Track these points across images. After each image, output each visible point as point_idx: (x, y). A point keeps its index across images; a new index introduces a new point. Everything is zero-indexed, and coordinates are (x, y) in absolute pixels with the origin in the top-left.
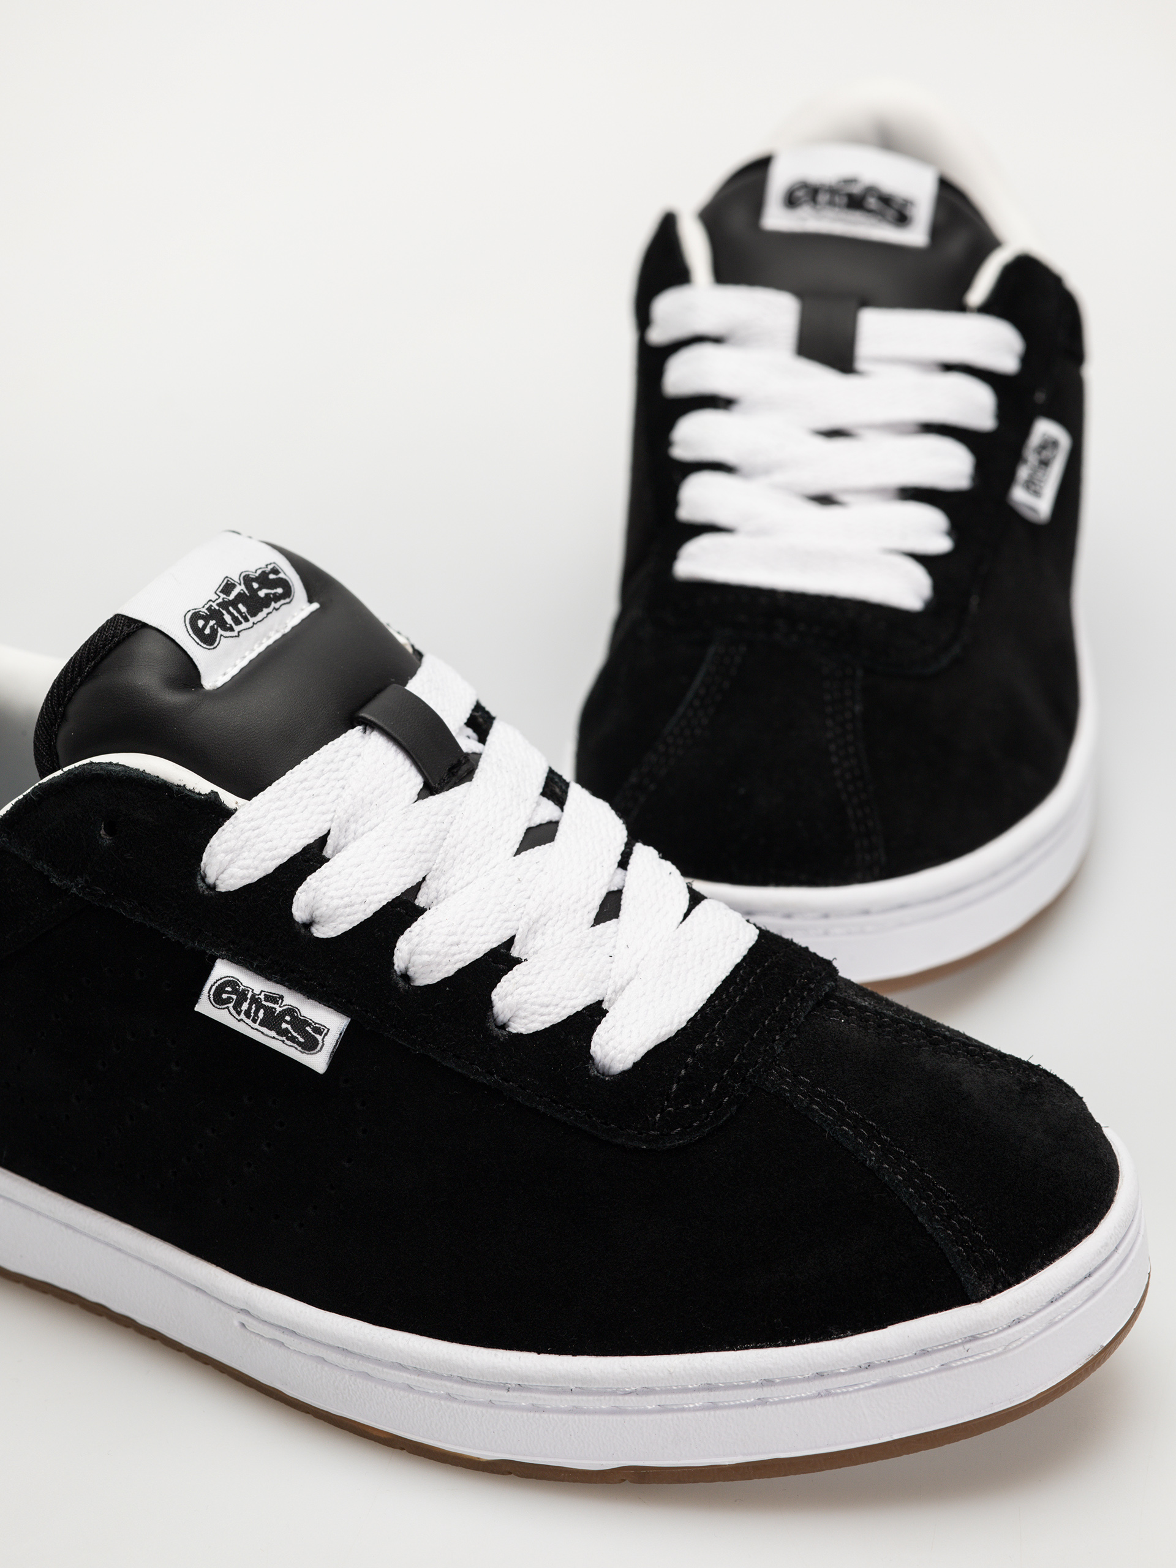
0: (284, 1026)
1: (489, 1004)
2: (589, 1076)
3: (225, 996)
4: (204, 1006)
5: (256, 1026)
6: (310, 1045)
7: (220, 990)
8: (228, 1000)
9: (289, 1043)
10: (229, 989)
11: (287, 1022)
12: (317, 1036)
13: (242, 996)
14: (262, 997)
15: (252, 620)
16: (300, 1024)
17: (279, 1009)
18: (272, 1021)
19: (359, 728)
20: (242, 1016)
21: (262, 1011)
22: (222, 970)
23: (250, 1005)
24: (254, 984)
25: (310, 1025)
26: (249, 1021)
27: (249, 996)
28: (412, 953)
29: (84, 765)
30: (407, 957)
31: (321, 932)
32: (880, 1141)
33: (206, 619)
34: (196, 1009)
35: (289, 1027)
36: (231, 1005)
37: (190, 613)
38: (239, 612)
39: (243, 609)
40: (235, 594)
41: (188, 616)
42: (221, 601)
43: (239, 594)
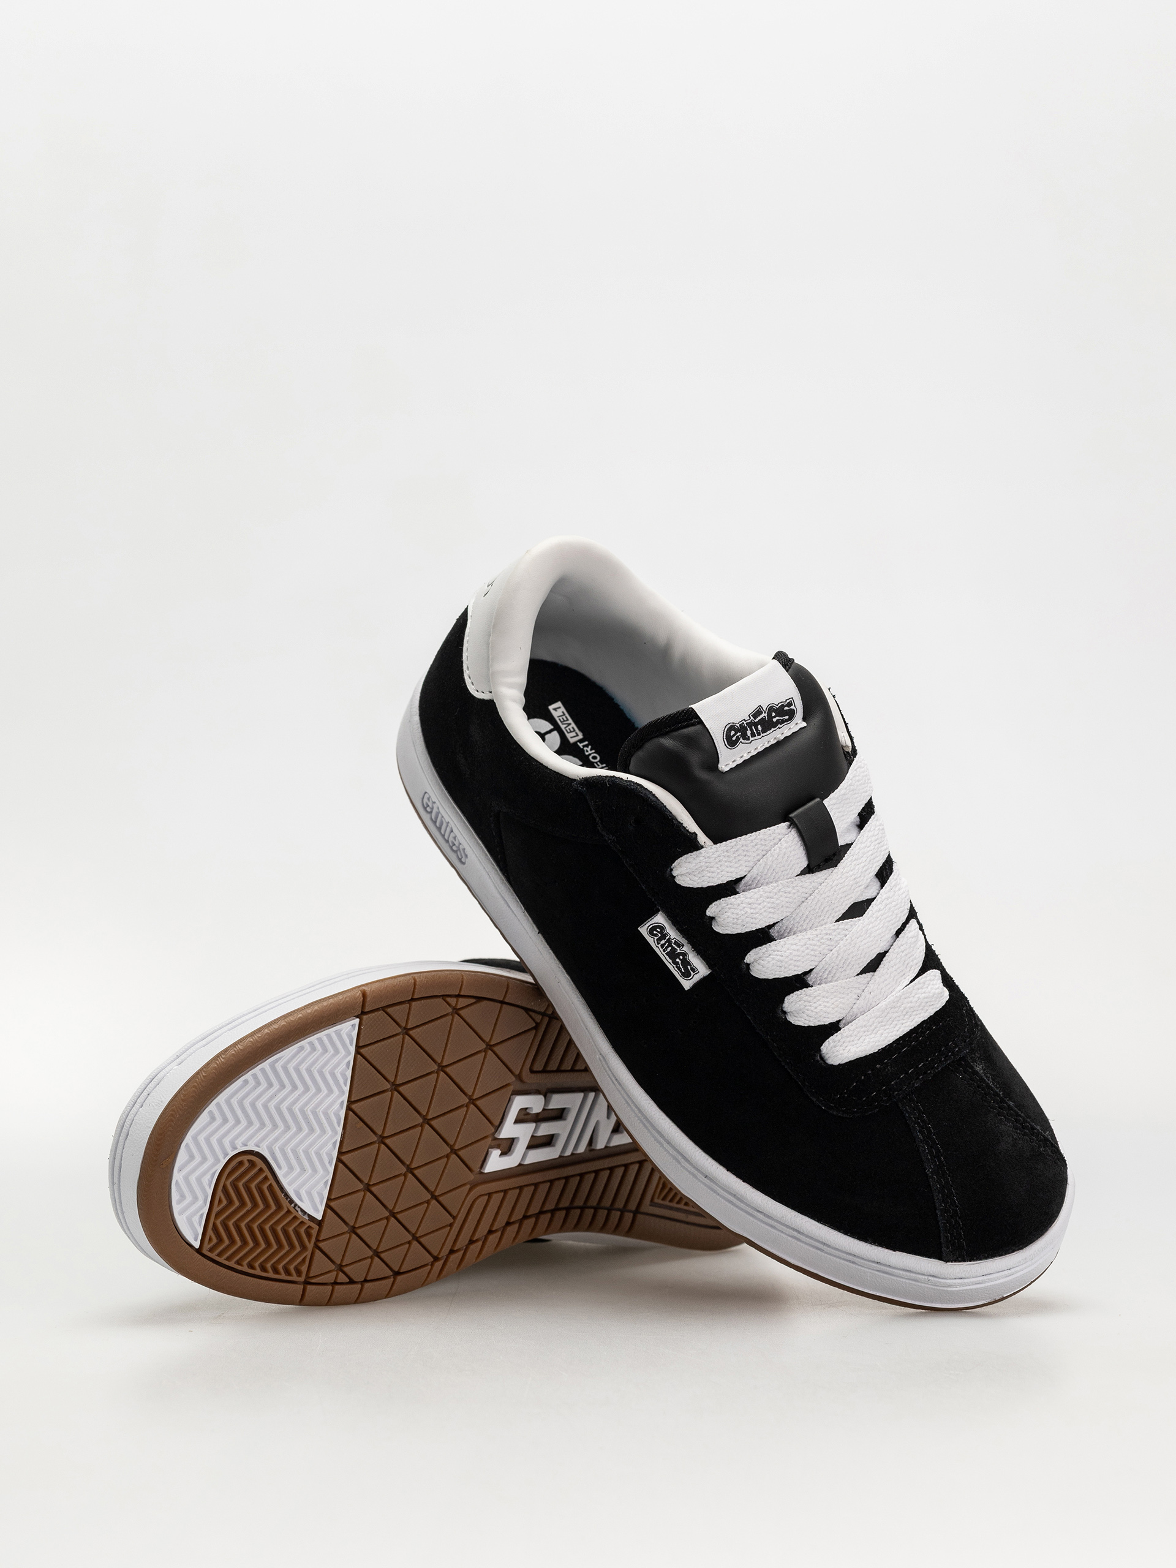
0: (678, 960)
1: (783, 1002)
2: (814, 1059)
3: (655, 932)
4: (643, 930)
5: (664, 953)
6: (686, 975)
7: (654, 928)
8: (656, 935)
9: (676, 969)
10: (659, 930)
11: (680, 959)
12: (692, 972)
13: (664, 936)
14: (673, 941)
15: (762, 735)
16: (686, 962)
17: (679, 951)
18: (673, 955)
19: (787, 823)
20: (659, 946)
21: (670, 948)
22: (660, 919)
23: (666, 942)
24: (672, 933)
25: (691, 965)
26: (662, 950)
27: (667, 938)
28: (756, 961)
30: (752, 960)
31: (717, 928)
32: (939, 1160)
33: (737, 731)
34: (639, 929)
35: (680, 962)
36: (656, 938)
37: (729, 725)
38: (757, 729)
39: (760, 728)
40: (759, 718)
41: (728, 727)
42: (750, 721)
43: (762, 718)
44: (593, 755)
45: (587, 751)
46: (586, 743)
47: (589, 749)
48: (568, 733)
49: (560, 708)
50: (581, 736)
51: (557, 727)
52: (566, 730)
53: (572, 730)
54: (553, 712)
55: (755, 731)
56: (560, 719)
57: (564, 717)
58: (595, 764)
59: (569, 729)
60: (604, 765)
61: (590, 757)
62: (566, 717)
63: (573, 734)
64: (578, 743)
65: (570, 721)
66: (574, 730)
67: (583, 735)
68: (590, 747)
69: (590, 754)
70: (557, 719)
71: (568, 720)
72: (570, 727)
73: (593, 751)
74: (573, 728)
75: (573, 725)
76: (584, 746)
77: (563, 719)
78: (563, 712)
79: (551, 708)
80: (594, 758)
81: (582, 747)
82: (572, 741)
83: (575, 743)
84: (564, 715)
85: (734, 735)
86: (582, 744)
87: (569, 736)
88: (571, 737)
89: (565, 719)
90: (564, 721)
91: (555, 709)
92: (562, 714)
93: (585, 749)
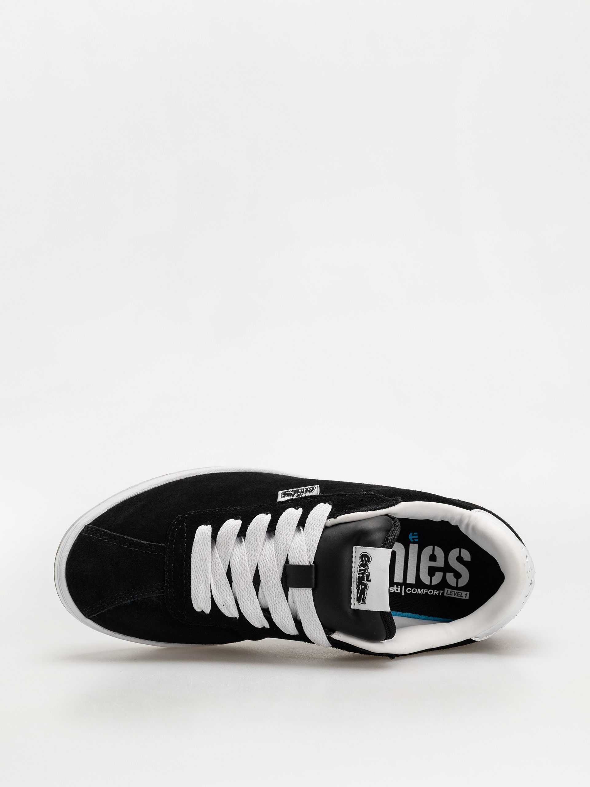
2: (208, 520)
19: (312, 563)
29: (375, 510)
33: (366, 562)
37: (370, 559)
38: (361, 574)
39: (361, 575)
40: (365, 577)
41: (370, 558)
42: (367, 571)
43: (364, 579)
44: (433, 592)
45: (436, 592)
46: (440, 595)
47: (437, 593)
48: (451, 591)
49: (466, 597)
50: (445, 594)
51: (457, 588)
52: (453, 591)
53: (451, 594)
54: (466, 593)
55: (361, 572)
56: (460, 593)
57: (460, 595)
58: (427, 590)
59: (452, 593)
60: (424, 593)
61: (432, 591)
62: (459, 596)
63: (449, 593)
64: (443, 591)
65: (456, 596)
66: (450, 594)
67: (445, 596)
68: (437, 594)
69: (434, 592)
70: (461, 592)
71: (457, 596)
72: (453, 594)
73: (434, 594)
74: (452, 595)
75: (453, 596)
76: (440, 592)
77: (459, 594)
78: (462, 597)
79: (468, 593)
80: (431, 592)
81: (440, 591)
82: (446, 590)
83: (444, 590)
84: (461, 596)
85: (365, 559)
86: (441, 592)
87: (450, 590)
88: (448, 591)
89: (458, 595)
90: (458, 594)
91: (466, 594)
92: (462, 596)
93: (438, 592)
